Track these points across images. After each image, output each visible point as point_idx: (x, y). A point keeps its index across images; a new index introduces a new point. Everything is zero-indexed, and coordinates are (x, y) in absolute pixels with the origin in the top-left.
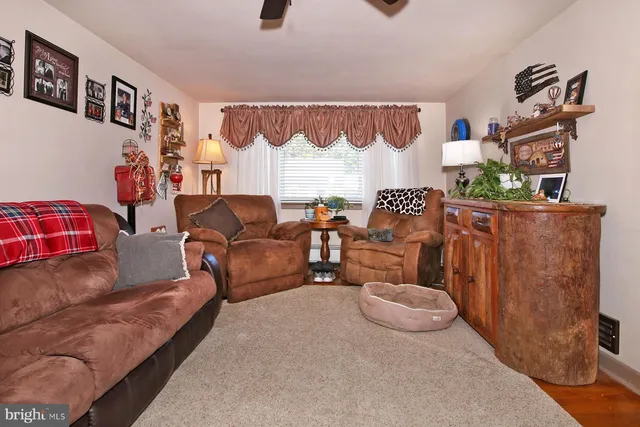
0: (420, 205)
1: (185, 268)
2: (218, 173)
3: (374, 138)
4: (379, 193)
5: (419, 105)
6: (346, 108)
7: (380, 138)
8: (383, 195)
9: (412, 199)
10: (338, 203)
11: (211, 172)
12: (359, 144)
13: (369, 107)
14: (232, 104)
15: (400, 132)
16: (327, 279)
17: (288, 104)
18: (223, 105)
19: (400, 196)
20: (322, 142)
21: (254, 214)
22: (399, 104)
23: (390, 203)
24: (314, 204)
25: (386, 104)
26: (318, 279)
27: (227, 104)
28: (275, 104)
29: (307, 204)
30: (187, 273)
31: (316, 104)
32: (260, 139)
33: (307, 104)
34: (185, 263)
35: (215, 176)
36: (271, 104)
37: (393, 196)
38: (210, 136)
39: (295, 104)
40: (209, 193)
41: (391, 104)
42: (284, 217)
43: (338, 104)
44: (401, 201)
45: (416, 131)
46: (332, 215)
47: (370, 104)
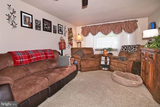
0: (135, 50)
1: (70, 63)
2: (81, 42)
3: (121, 31)
4: (122, 46)
5: (137, 19)
6: (113, 23)
7: (123, 31)
8: (123, 47)
9: (133, 48)
10: (110, 49)
11: (79, 42)
12: (117, 33)
13: (120, 22)
14: (83, 26)
15: (130, 29)
16: (106, 69)
17: (97, 24)
18: (82, 27)
19: (129, 47)
20: (106, 33)
21: (88, 52)
22: (130, 20)
23: (126, 49)
24: (103, 50)
25: (126, 21)
26: (103, 69)
27: (82, 26)
28: (94, 25)
29: (102, 50)
30: (70, 65)
31: (104, 23)
32: (90, 34)
33: (102, 24)
34: (70, 62)
35: (80, 43)
36: (92, 25)
37: (127, 47)
38: (79, 34)
39: (99, 24)
40: (79, 47)
41: (127, 20)
42: (96, 53)
43: (110, 23)
44: (129, 49)
45: (136, 27)
46: (108, 52)
47: (121, 21)
